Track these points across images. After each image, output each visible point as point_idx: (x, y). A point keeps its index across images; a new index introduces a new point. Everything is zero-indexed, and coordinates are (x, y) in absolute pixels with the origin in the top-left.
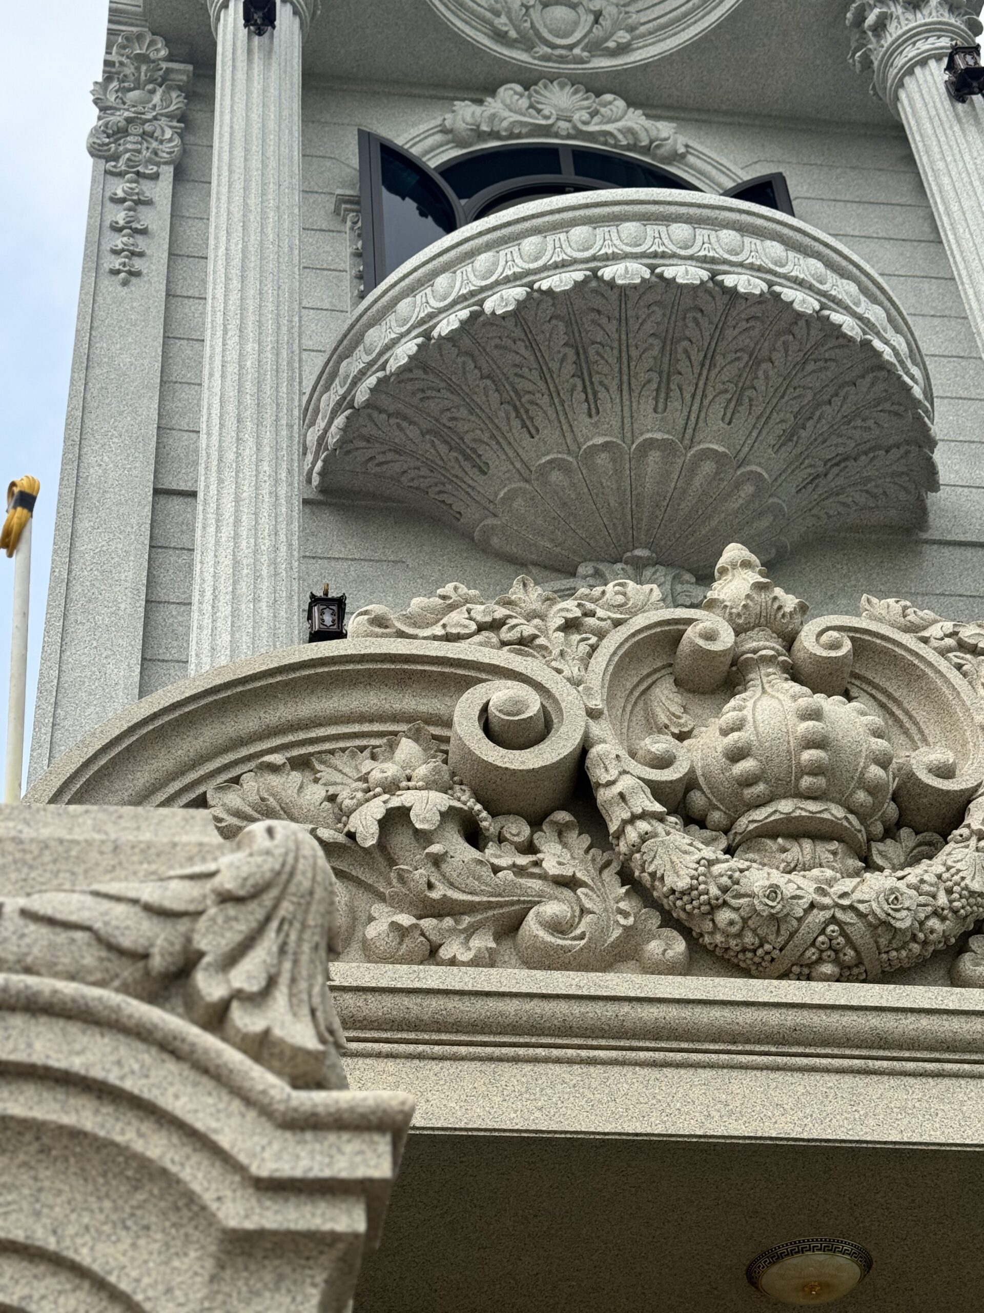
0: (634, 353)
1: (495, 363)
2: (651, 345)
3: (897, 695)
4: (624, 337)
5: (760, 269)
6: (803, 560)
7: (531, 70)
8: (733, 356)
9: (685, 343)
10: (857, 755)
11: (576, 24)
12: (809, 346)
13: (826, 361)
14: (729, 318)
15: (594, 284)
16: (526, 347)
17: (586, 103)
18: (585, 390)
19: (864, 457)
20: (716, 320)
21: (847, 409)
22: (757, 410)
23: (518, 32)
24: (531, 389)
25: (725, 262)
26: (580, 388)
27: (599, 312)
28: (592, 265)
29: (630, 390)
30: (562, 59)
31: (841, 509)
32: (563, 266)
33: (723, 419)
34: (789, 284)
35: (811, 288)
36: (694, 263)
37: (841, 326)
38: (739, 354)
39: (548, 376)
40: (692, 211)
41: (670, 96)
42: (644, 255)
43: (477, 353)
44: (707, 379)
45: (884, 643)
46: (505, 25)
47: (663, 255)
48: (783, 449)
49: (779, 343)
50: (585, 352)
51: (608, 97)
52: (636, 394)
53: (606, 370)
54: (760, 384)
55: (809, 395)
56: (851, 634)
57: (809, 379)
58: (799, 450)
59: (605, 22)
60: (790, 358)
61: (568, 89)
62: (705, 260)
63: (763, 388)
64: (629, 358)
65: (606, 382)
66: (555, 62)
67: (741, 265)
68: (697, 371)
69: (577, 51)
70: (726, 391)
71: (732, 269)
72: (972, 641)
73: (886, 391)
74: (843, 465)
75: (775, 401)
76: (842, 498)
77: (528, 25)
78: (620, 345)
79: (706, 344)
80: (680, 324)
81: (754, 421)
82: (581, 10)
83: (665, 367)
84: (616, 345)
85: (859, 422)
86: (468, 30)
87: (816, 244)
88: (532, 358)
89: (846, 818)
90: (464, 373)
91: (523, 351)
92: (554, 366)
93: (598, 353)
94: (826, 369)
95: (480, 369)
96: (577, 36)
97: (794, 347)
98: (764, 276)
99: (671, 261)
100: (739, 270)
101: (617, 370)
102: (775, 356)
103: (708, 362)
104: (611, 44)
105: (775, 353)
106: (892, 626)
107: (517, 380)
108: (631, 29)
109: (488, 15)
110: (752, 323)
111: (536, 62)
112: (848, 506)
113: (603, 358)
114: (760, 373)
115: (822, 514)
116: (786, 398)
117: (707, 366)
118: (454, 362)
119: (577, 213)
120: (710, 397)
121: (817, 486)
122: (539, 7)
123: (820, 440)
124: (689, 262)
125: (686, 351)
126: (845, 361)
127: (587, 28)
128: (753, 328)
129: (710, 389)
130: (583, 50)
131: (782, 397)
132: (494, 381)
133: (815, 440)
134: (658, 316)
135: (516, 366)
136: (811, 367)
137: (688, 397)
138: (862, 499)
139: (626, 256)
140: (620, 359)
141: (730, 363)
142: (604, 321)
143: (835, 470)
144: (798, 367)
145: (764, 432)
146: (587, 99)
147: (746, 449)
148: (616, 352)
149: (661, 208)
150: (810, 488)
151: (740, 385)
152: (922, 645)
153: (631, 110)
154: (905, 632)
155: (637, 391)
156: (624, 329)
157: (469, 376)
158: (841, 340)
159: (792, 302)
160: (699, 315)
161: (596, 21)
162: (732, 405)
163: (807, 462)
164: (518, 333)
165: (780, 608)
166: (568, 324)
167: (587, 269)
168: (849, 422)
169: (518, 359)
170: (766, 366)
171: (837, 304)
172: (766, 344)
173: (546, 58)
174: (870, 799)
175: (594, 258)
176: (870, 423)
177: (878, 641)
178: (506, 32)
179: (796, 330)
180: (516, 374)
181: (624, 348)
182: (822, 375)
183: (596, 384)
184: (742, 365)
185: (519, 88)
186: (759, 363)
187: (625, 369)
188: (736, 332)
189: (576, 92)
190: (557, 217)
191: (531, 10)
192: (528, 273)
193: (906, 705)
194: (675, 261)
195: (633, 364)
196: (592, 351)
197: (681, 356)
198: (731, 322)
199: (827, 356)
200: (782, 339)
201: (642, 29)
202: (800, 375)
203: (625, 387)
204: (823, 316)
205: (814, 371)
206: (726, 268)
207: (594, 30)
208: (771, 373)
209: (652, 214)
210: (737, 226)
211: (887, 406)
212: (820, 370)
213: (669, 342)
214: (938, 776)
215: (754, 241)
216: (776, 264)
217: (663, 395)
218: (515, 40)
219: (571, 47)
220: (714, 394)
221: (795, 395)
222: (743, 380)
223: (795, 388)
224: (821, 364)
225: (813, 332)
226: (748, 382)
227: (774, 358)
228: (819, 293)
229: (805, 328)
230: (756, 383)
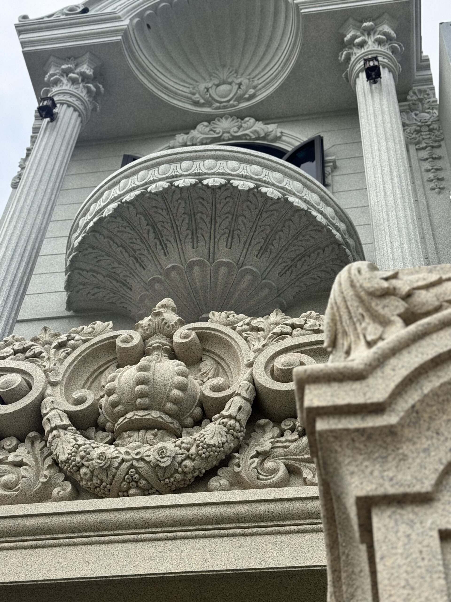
0: (177, 223)
1: (122, 239)
2: (185, 218)
4: (172, 217)
5: (223, 174)
7: (212, 115)
8: (223, 217)
9: (199, 214)
11: (231, 91)
13: (271, 211)
14: (217, 200)
15: (148, 195)
16: (131, 230)
17: (237, 124)
18: (161, 244)
19: (313, 254)
20: (211, 201)
21: (292, 232)
22: (243, 240)
23: (204, 100)
24: (139, 248)
25: (206, 174)
26: (158, 243)
27: (157, 208)
28: (145, 187)
29: (180, 240)
30: (225, 107)
31: (313, 281)
32: (134, 190)
33: (226, 247)
34: (239, 178)
35: (251, 178)
36: (191, 177)
38: (226, 215)
39: (144, 241)
40: (192, 154)
41: (278, 113)
42: (167, 178)
43: (112, 236)
44: (215, 229)
46: (198, 98)
47: (176, 176)
48: (263, 256)
49: (244, 207)
50: (157, 227)
51: (247, 119)
52: (183, 242)
53: (168, 233)
54: (242, 227)
55: (269, 229)
56: (196, 331)
57: (266, 221)
58: (273, 255)
59: (243, 87)
60: (253, 213)
61: (230, 119)
62: (196, 174)
63: (244, 229)
64: (177, 226)
65: (169, 239)
66: (222, 109)
67: (214, 174)
68: (209, 226)
69: (231, 102)
70: (225, 233)
71: (209, 177)
72: (256, 325)
73: (308, 220)
74: (303, 260)
75: (251, 234)
76: (310, 275)
77: (208, 96)
78: (171, 221)
79: (210, 213)
80: (195, 206)
81: (243, 245)
82: (233, 84)
83: (194, 227)
84: (169, 221)
85: (301, 238)
86: (180, 104)
87: (257, 158)
88: (135, 234)
89: (160, 417)
90: (110, 246)
91: (130, 231)
92: (146, 235)
93: (162, 226)
94: (273, 215)
95: (117, 244)
96: (231, 96)
97: (253, 207)
98: (225, 177)
99: (180, 178)
100: (213, 176)
101: (172, 232)
102: (245, 213)
103: (213, 221)
104: (247, 96)
105: (244, 212)
106: (221, 324)
107: (132, 245)
108: (255, 87)
109: (190, 95)
110: (227, 200)
111: (214, 111)
112: (316, 279)
113: (165, 228)
114: (240, 222)
115: (302, 284)
116: (257, 232)
117: (213, 223)
118: (104, 242)
119: (141, 166)
120: (218, 237)
121: (292, 272)
122: (214, 87)
123: (284, 249)
124: (189, 177)
125: (201, 218)
126: (282, 210)
127: (235, 91)
128: (229, 202)
129: (216, 233)
130: (235, 101)
131: (255, 231)
132: (124, 248)
133: (282, 249)
134: (183, 204)
135: (130, 239)
136: (264, 215)
137: (207, 238)
138: (323, 275)
139: (160, 180)
140: (172, 227)
141: (224, 220)
142: (160, 211)
143: (300, 263)
144: (259, 216)
145: (250, 250)
146: (238, 122)
147: (242, 259)
148: (169, 224)
149: (178, 156)
150: (288, 273)
151: (232, 229)
152: (232, 330)
153: (257, 122)
154: (226, 326)
155: (183, 240)
156: (170, 213)
157: (113, 247)
160: (201, 200)
161: (239, 88)
162: (230, 239)
163: (280, 260)
164: (125, 224)
166: (145, 216)
167: (143, 189)
168: (296, 238)
169: (130, 236)
170: (241, 218)
171: (267, 184)
172: (239, 208)
173: (218, 108)
175: (146, 184)
176: (308, 237)
177: (213, 332)
178: (199, 101)
179: (251, 199)
180: (131, 243)
181: (173, 222)
182: (272, 218)
183: (165, 240)
184: (230, 220)
185: (206, 123)
186: (237, 217)
187: (176, 232)
188: (222, 205)
189: (233, 120)
190: (134, 169)
191: (210, 90)
192: (121, 196)
194: (182, 178)
195: (179, 228)
196: (159, 226)
197: (199, 220)
200: (245, 204)
201: (260, 86)
202: (260, 220)
203: (178, 240)
204: (259, 190)
205: (267, 217)
206: (206, 176)
207: (238, 91)
208: (245, 221)
209: (174, 159)
210: (215, 157)
211: (311, 227)
212: (270, 216)
213: (193, 216)
214: (214, 391)
215: (222, 162)
216: (232, 171)
217: (195, 240)
218: (204, 104)
219: (229, 101)
220: (220, 235)
221: (261, 229)
222: (233, 226)
223: (260, 227)
224: (269, 213)
225: (258, 199)
226: (236, 228)
227: (245, 214)
228: (256, 180)
229: (254, 197)
230: (240, 227)
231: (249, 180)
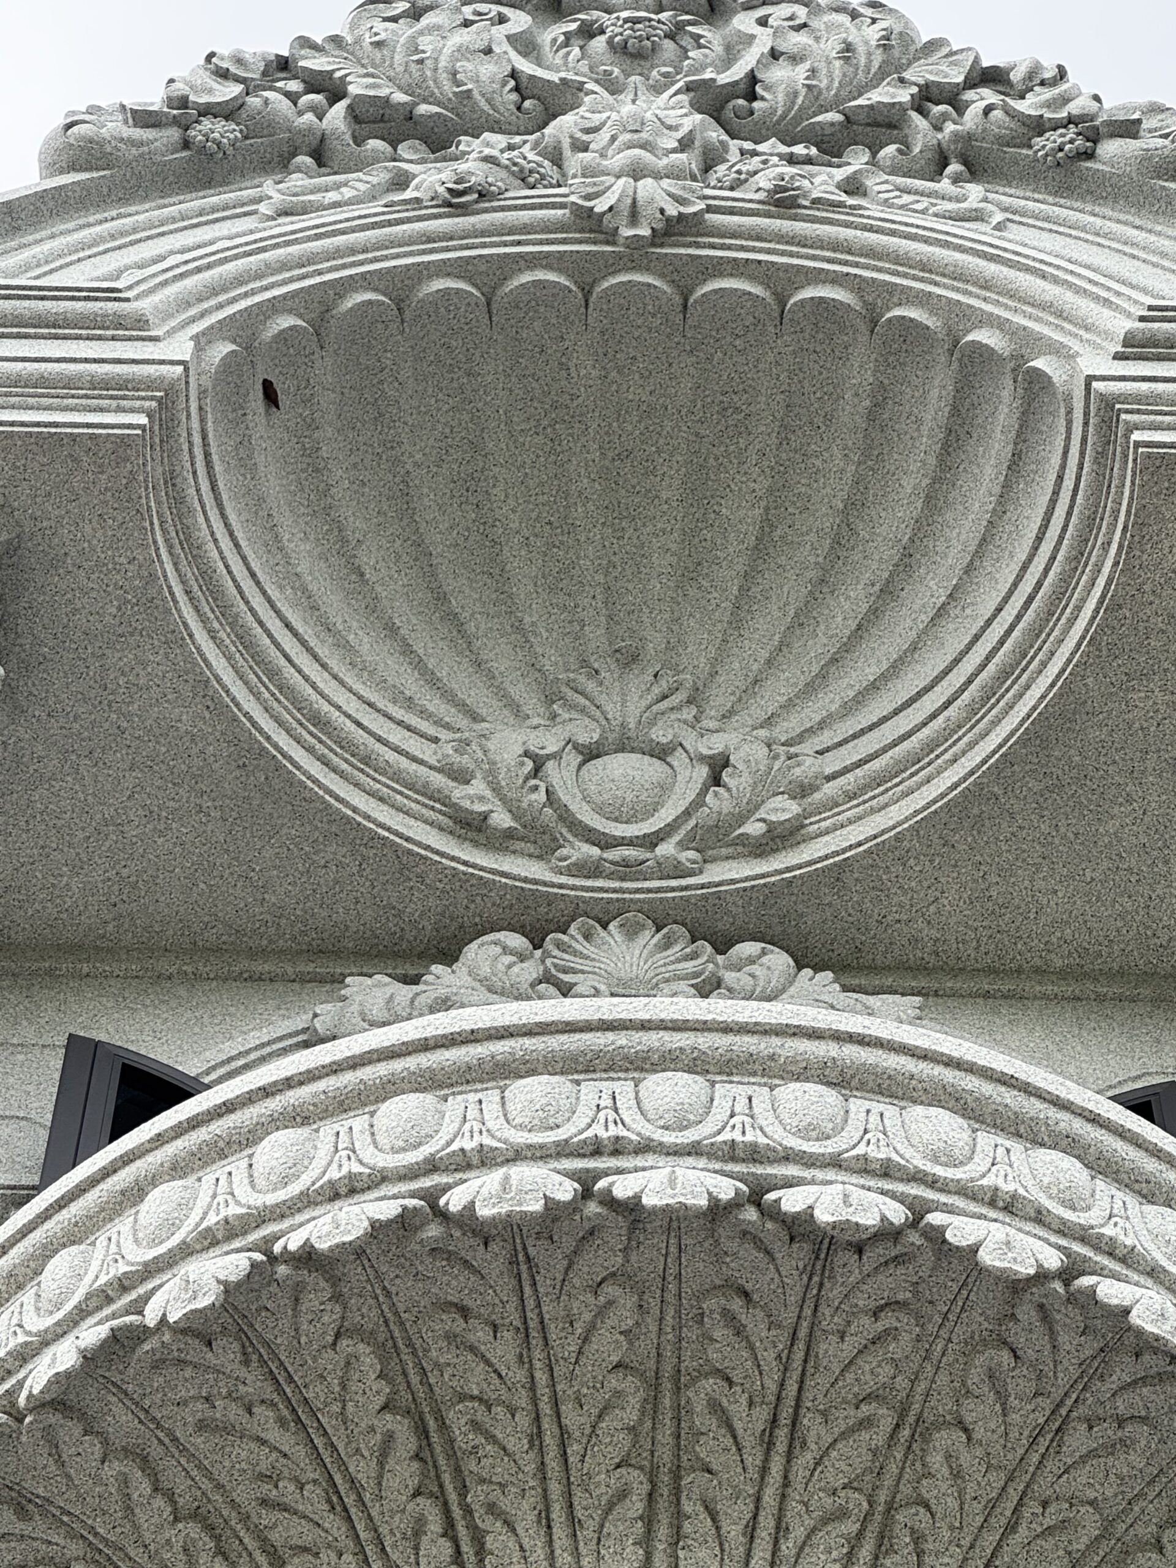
0: (572, 1418)
1: (209, 1476)
2: (618, 1394)
4: (541, 1377)
5: (887, 1170)
7: (551, 900)
8: (844, 1417)
9: (710, 1384)
11: (664, 789)
12: (1063, 1380)
13: (1121, 1422)
14: (825, 1311)
15: (433, 1231)
16: (282, 1422)
17: (689, 966)
18: (449, 1531)
20: (788, 1317)
23: (516, 817)
24: (308, 1540)
25: (788, 1157)
26: (435, 1526)
27: (464, 1312)
28: (426, 1182)
29: (573, 1522)
30: (627, 870)
32: (353, 1191)
34: (973, 1207)
35: (1040, 1217)
36: (702, 1163)
38: (866, 1411)
39: (350, 1501)
40: (704, 1041)
41: (914, 941)
42: (563, 1150)
43: (155, 1451)
44: (786, 1483)
46: (482, 799)
47: (618, 1148)
49: (975, 1375)
50: (443, 1426)
51: (748, 948)
52: (587, 1533)
53: (501, 1470)
54: (940, 1491)
55: (1090, 1524)
57: (1082, 1476)
59: (736, 781)
60: (1014, 1418)
61: (648, 938)
62: (731, 1153)
63: (952, 1503)
64: (564, 1435)
65: (504, 1503)
66: (610, 877)
67: (835, 1162)
68: (754, 1460)
69: (666, 849)
70: (842, 1514)
71: (807, 1174)
75: (990, 1540)
77: (541, 796)
78: (535, 1401)
79: (772, 1387)
80: (691, 1333)
82: (678, 759)
83: (665, 1455)
84: (522, 1399)
86: (383, 814)
88: (300, 1452)
90: (129, 1510)
91: (274, 1435)
92: (363, 1469)
93: (476, 1426)
94: (1126, 1444)
95: (171, 1497)
96: (666, 815)
97: (1020, 1384)
98: (900, 1188)
99: (639, 1161)
100: (830, 1174)
101: (530, 1468)
102: (971, 1412)
103: (782, 1434)
104: (753, 828)
105: (969, 1403)
107: (267, 1518)
108: (802, 791)
109: (438, 780)
110: (888, 1320)
111: (563, 879)
113: (492, 1438)
114: (936, 1460)
116: (1023, 1533)
117: (781, 1447)
118: (98, 1480)
119: (397, 1066)
120: (798, 1533)
122: (572, 759)
124: (690, 1161)
125: (715, 1407)
127: (691, 796)
128: (889, 1334)
129: (794, 1506)
130: (683, 845)
131: (1011, 1527)
132: (209, 1528)
134: (625, 1313)
135: (262, 1477)
136: (1078, 1440)
137: (734, 1532)
139: (518, 1155)
140: (536, 1438)
141: (843, 1435)
142: (480, 1335)
144: (1044, 1442)
146: (694, 956)
148: (523, 1420)
149: (621, 1039)
151: (882, 1497)
153: (807, 972)
155: (591, 1525)
156: (537, 1354)
157: (141, 1516)
158: (1146, 1357)
160: (737, 1304)
161: (716, 780)
162: (866, 1554)
164: (254, 1384)
166: (387, 1350)
167: (413, 1195)
169: (265, 1460)
170: (946, 1439)
171: (1123, 1260)
172: (943, 1379)
173: (592, 870)
175: (432, 1166)
178: (485, 816)
179: (1017, 1335)
180: (264, 1502)
181: (546, 1408)
182: (1120, 1464)
183: (479, 1512)
184: (879, 1439)
185: (516, 941)
186: (923, 1431)
187: (553, 1464)
188: (849, 1347)
189: (667, 944)
190: (348, 1078)
191: (550, 765)
192: (263, 1216)
194: (650, 1160)
195: (574, 1449)
196: (458, 1419)
197: (703, 1420)
198: (829, 1320)
199: (1121, 1407)
200: (980, 1360)
201: (829, 789)
202: (1051, 1465)
203: (557, 1514)
204: (1079, 1291)
205: (1091, 1454)
206: (792, 1170)
207: (709, 799)
208: (965, 1459)
209: (598, 1054)
210: (833, 1076)
212: (1111, 1449)
213: (667, 1385)
215: (876, 1107)
216: (936, 1160)
217: (663, 1532)
218: (509, 834)
219: (651, 841)
220: (809, 1522)
221: (1048, 1522)
222: (888, 1482)
223: (1045, 1504)
224: (1107, 1431)
225: (1063, 1338)
226: (906, 1489)
227: (968, 1419)
228: (1064, 1229)
229: (1040, 1329)
230: (927, 1489)
231: (1029, 1227)
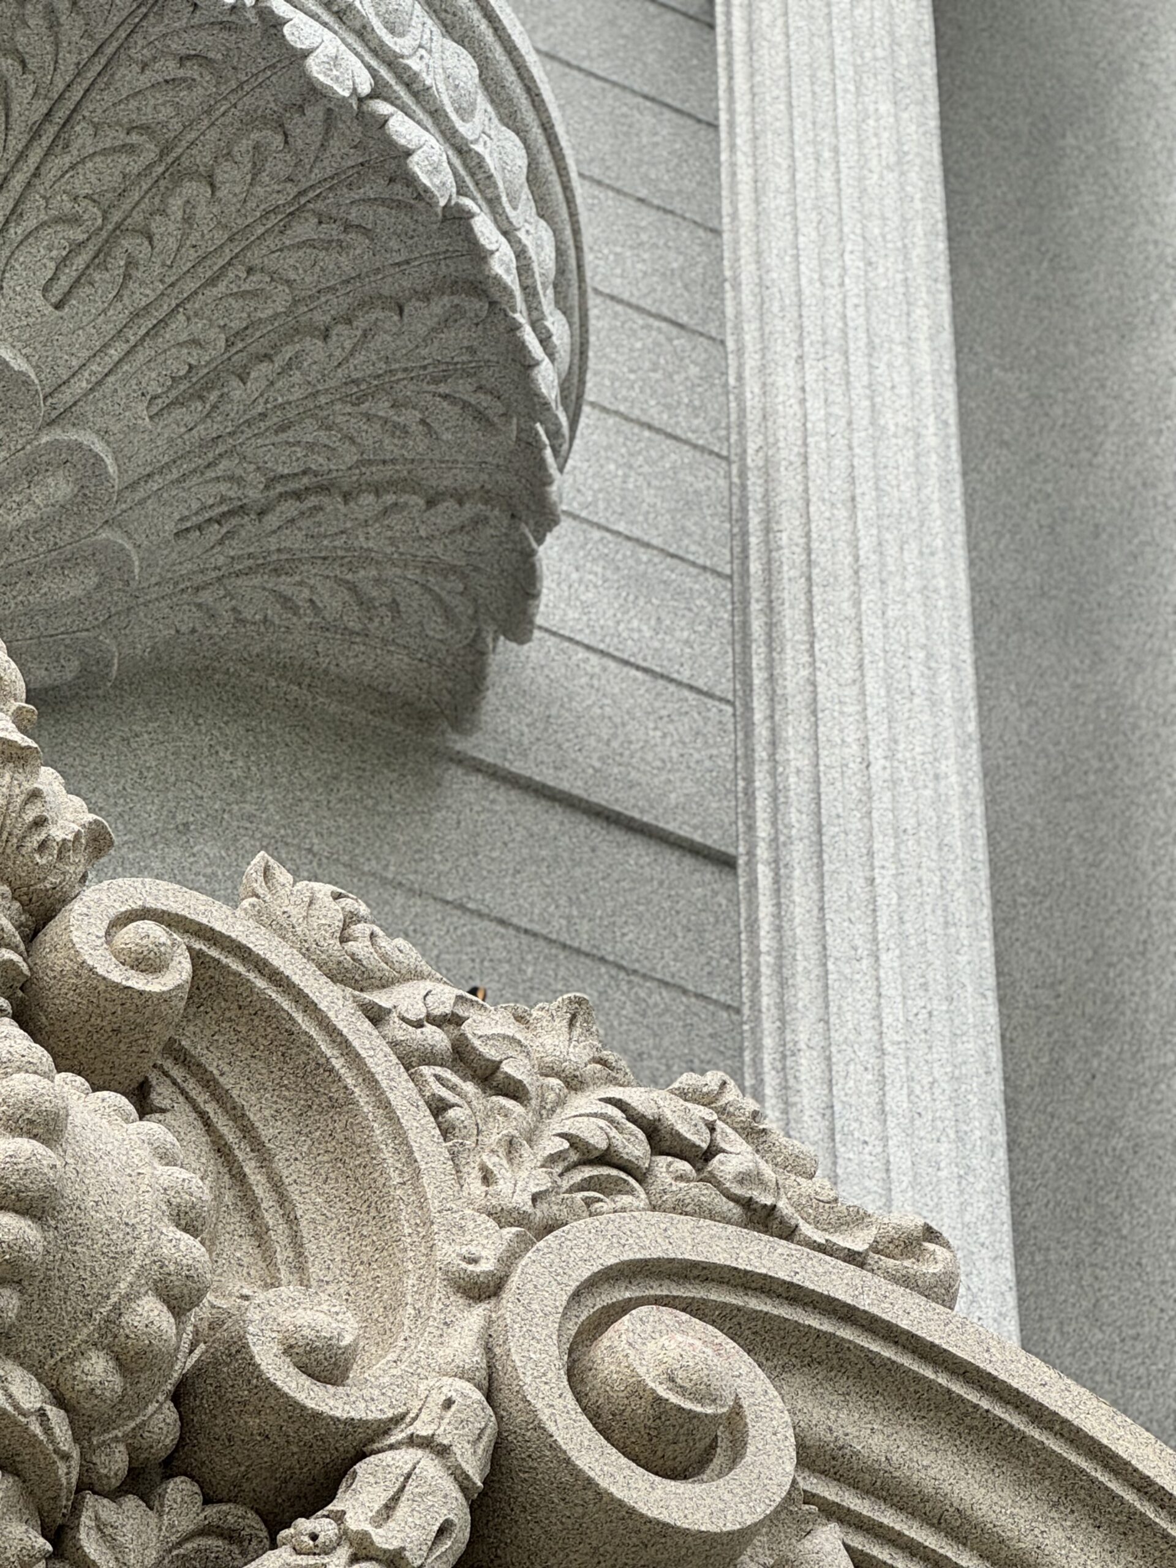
3: (266, 1133)
6: (140, 713)
8: (113, 137)
10: (119, 1258)
12: (316, 175)
13: (348, 227)
14: (139, 40)
19: (368, 499)
20: (102, 33)
21: (363, 364)
22: (140, 295)
31: (274, 611)
33: (45, 290)
34: (312, 5)
35: (363, 32)
37: (408, 153)
38: (134, 138)
44: (36, 174)
45: (273, 993)
48: (178, 413)
49: (245, 144)
54: (166, 229)
55: (281, 300)
56: (198, 945)
57: (292, 258)
58: (215, 428)
60: (259, 190)
63: (173, 244)
68: (16, 143)
70: (74, 220)
72: (489, 1052)
73: (472, 351)
74: (313, 501)
75: (190, 285)
76: (285, 584)
79: (60, 85)
81: (123, 318)
85: (382, 407)
89: (42, 1414)
94: (343, 247)
97: (278, 165)
102: (225, 173)
103: (51, 130)
105: (227, 166)
106: (307, 954)
110: (191, 71)
112: (295, 610)
114: (175, 204)
115: (224, 609)
116: (221, 287)
117: (45, 141)
120: (30, 222)
121: (230, 534)
123: (274, 419)
126: (394, 244)
128: (190, 84)
129: (36, 199)
131: (213, 281)
133: (263, 416)
136: (305, 229)
138: (334, 602)
141: (104, 152)
143: (290, 508)
144: (273, 220)
145: (141, 356)
147: (81, 385)
150: (215, 532)
151: (116, 216)
152: (367, 1025)
154: (333, 978)
158: (398, 187)
159: (305, 54)
162: (80, 261)
163: (224, 464)
165: (40, 823)
168: (359, 401)
170: (192, 189)
171: (415, 95)
172: (212, 135)
174: (116, 1381)
176: (410, 417)
177: (261, 983)
179: (296, 125)
182: (328, 260)
184: (135, 168)
186: (177, 175)
188: (145, 80)
193: (279, 1165)
198: (139, 50)
199: (354, 215)
200: (255, 135)
202: (271, 242)
204: (373, 114)
205: (309, 243)
208: (201, 211)
211: (463, 388)
212: (327, 245)
214: (303, 1369)
220: (43, 217)
221: (246, 287)
222: (126, 206)
223: (250, 271)
224: (333, 231)
225: (335, 144)
226: (137, 217)
227: (219, 178)
228: (379, 51)
229: (319, 126)
230: (157, 226)
231: (351, 39)
